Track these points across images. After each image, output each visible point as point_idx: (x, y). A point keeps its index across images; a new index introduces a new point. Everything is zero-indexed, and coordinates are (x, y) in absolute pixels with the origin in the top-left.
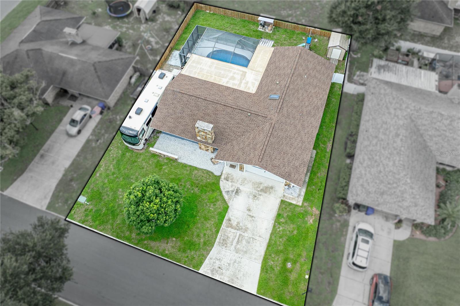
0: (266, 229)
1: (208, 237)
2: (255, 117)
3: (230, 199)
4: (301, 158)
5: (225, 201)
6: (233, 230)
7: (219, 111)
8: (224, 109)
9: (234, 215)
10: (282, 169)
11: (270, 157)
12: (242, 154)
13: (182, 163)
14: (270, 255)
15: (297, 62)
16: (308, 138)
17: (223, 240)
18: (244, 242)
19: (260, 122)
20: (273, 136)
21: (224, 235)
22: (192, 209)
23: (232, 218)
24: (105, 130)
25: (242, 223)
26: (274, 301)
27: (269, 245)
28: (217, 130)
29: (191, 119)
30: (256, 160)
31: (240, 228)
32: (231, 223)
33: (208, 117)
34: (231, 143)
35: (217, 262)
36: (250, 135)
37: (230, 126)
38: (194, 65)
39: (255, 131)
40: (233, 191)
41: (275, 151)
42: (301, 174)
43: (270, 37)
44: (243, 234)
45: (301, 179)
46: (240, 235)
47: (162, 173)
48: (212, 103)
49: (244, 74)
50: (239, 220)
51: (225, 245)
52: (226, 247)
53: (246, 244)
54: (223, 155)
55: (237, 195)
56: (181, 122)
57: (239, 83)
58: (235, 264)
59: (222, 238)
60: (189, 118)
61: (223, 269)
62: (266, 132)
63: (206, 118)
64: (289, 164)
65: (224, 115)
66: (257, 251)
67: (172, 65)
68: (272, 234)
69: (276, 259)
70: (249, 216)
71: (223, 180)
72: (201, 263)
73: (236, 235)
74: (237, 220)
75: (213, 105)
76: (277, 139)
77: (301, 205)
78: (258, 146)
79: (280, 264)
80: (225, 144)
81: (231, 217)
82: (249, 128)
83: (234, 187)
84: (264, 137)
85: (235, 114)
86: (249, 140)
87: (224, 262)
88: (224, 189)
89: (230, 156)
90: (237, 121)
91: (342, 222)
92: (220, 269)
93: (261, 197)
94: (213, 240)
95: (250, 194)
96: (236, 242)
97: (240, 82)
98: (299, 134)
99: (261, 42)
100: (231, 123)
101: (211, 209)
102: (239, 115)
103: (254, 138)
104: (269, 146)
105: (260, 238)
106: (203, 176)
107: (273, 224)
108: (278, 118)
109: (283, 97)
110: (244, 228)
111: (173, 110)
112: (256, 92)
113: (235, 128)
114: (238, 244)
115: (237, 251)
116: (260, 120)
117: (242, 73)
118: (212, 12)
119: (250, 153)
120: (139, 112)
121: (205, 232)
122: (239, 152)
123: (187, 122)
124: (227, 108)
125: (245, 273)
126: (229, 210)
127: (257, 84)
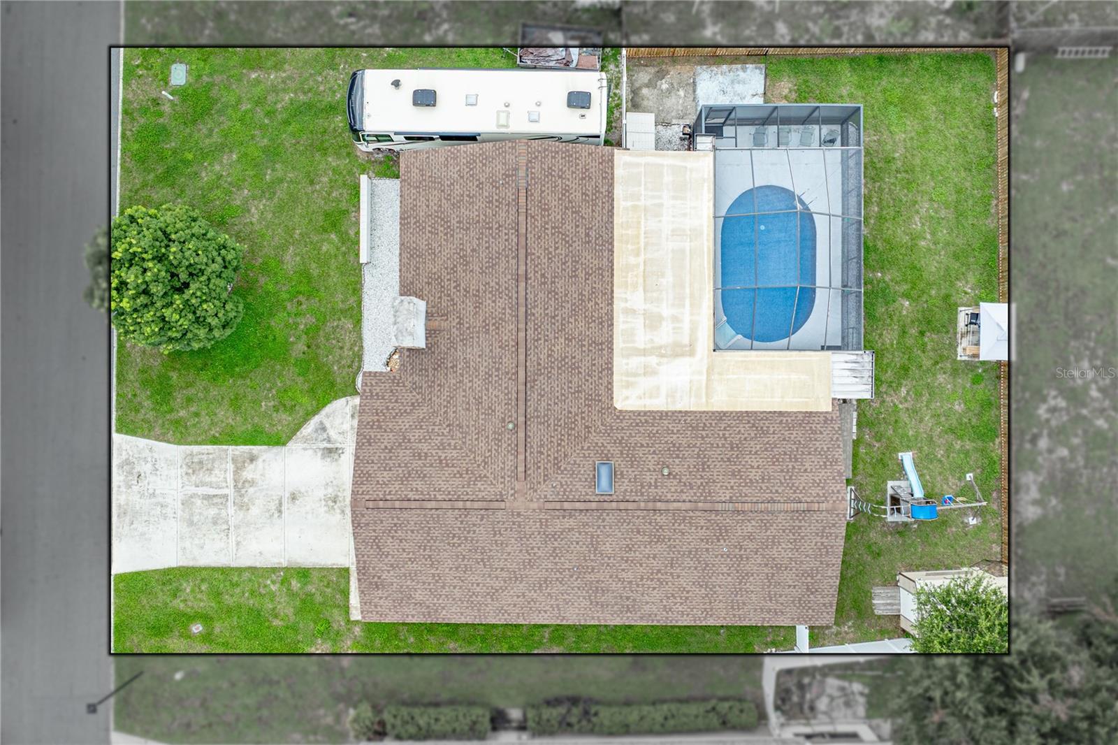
0: (261, 553)
1: (194, 425)
2: (509, 445)
3: (306, 440)
4: (441, 601)
5: (298, 429)
6: (232, 476)
7: (496, 333)
8: (508, 346)
9: (269, 465)
10: (381, 565)
11: (395, 526)
12: (386, 447)
13: (361, 277)
14: (203, 580)
15: (772, 513)
16: (515, 605)
17: (201, 462)
18: (213, 512)
19: (500, 464)
20: (463, 516)
21: (214, 460)
22: (246, 359)
23: (259, 462)
24: (390, 16)
25: (255, 492)
26: (112, 616)
27: (225, 571)
28: (443, 348)
29: (454, 260)
30: (371, 492)
31: (243, 491)
32: (246, 465)
33: (472, 308)
34: (420, 401)
35: (149, 466)
36: (455, 448)
37: (465, 380)
38: (667, 179)
39: (468, 459)
40: (329, 440)
41: (421, 532)
42: (397, 612)
43: (937, 363)
44: (230, 503)
45: (386, 615)
46: (226, 496)
47: (315, 239)
48: (514, 301)
49: (683, 350)
50: (260, 482)
51: (190, 471)
52: (187, 474)
53: (210, 517)
54: (377, 394)
55: (322, 455)
56: (437, 234)
57: (642, 346)
58: (159, 508)
59: (205, 457)
60: (454, 253)
61: (140, 484)
62: (467, 494)
63: (469, 304)
64: (406, 577)
65: (491, 351)
66: (202, 548)
67: (694, 91)
68: (253, 570)
69: (199, 596)
70: (277, 502)
71: (351, 403)
72: (133, 432)
73: (223, 488)
74: (257, 477)
75: (510, 308)
76: (460, 528)
77: (352, 619)
78: (418, 484)
79: (192, 608)
80: (414, 384)
81: (260, 460)
82: (474, 437)
83: (340, 438)
84: (449, 492)
85: (501, 385)
86: (434, 452)
87: (155, 482)
88: (328, 416)
89: (377, 414)
90: (484, 397)
91: (338, 728)
92: (136, 478)
93: (339, 516)
94: (190, 439)
95: (337, 486)
96: (205, 493)
97: (645, 349)
98: (510, 579)
99: (853, 358)
100: (475, 380)
101: (263, 404)
102: (502, 396)
103: (443, 463)
104: (424, 515)
105: (234, 545)
106: (341, 348)
107: (280, 566)
108: (529, 513)
109: (606, 505)
110: (246, 500)
111: (462, 195)
112: (620, 411)
113: (463, 396)
114: (203, 499)
115: (187, 502)
116: (504, 463)
117: (686, 341)
118: (997, 115)
119: (390, 468)
120: (425, 98)
121: (203, 413)
122: (391, 435)
123: (440, 251)
124: (512, 352)
125: (147, 536)
126: (276, 449)
127: (658, 404)
